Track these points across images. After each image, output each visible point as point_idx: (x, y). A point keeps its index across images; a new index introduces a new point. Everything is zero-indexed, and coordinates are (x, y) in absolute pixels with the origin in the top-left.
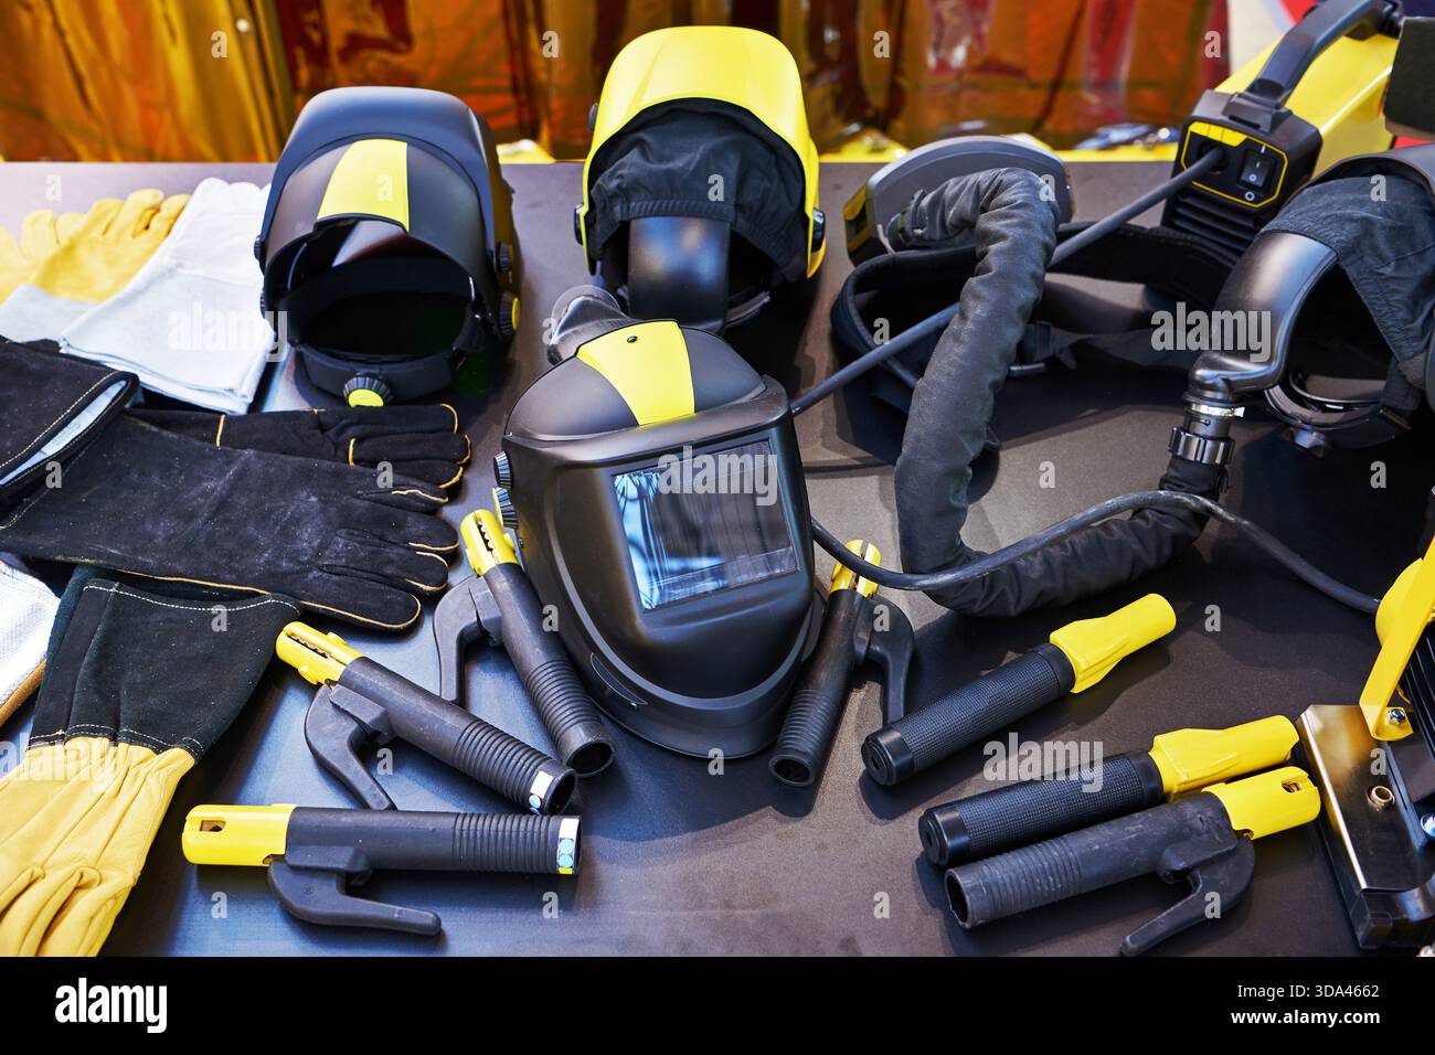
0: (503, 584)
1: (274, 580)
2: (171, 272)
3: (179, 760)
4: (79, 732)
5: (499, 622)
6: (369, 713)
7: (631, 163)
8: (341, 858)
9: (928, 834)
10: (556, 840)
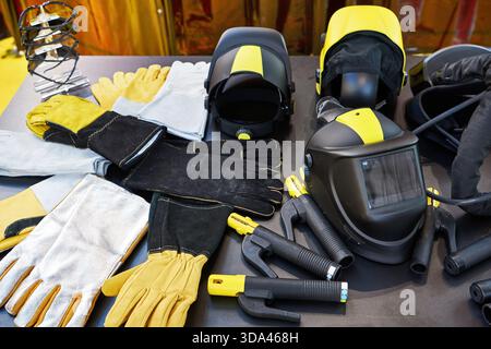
0: (305, 201)
1: (224, 199)
2: (169, 93)
3: (202, 259)
4: (166, 249)
5: (306, 213)
6: (265, 245)
7: (343, 53)
8: (265, 294)
9: (474, 291)
10: (340, 289)
